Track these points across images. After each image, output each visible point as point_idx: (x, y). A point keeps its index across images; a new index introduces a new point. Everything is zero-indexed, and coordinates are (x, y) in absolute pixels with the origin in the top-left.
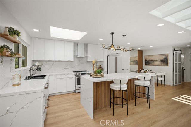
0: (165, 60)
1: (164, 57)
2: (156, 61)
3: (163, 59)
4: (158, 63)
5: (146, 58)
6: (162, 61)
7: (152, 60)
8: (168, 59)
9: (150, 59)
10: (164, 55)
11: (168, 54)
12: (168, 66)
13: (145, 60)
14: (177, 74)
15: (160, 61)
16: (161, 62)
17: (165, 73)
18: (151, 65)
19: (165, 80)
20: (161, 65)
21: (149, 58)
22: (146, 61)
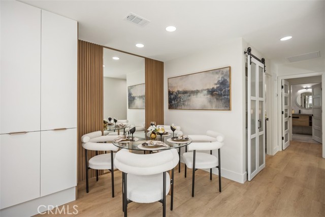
0: (221, 90)
1: (218, 78)
2: (197, 92)
3: (215, 87)
4: (201, 99)
5: (172, 87)
6: (212, 92)
7: (185, 92)
8: (229, 86)
9: (181, 90)
10: (217, 73)
11: (230, 67)
12: (230, 109)
13: (170, 93)
14: (255, 138)
15: (205, 92)
16: (209, 96)
17: (220, 138)
18: (183, 107)
19: (219, 167)
20: (208, 106)
21: (180, 87)
22: (172, 97)
